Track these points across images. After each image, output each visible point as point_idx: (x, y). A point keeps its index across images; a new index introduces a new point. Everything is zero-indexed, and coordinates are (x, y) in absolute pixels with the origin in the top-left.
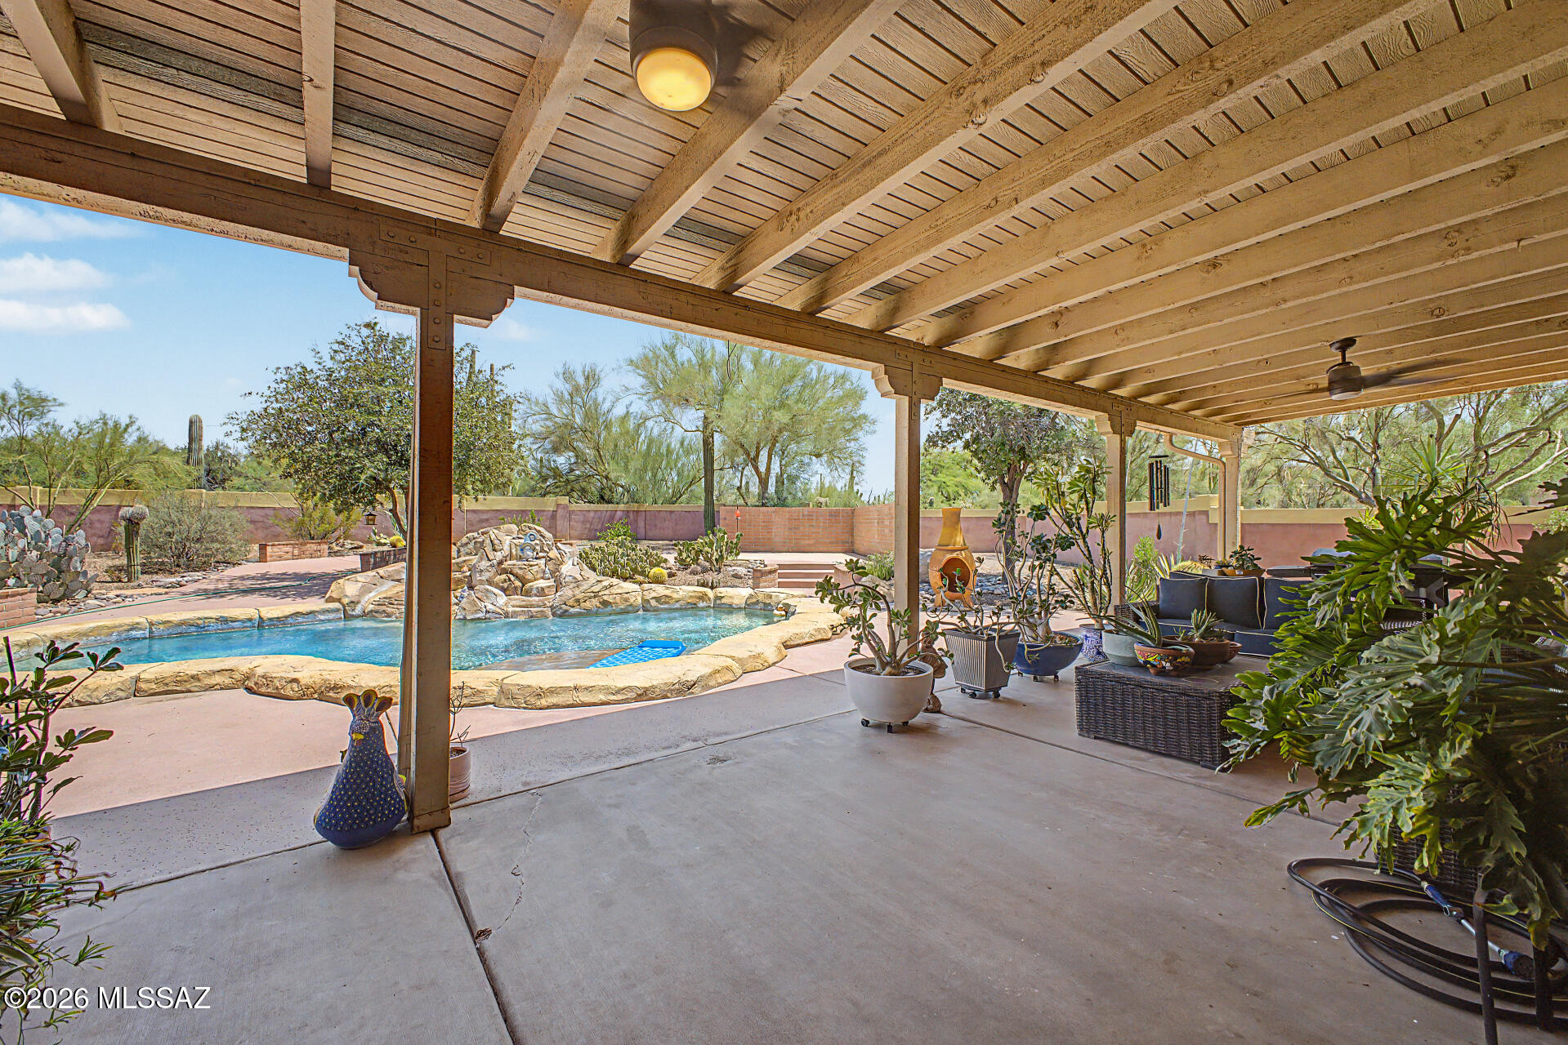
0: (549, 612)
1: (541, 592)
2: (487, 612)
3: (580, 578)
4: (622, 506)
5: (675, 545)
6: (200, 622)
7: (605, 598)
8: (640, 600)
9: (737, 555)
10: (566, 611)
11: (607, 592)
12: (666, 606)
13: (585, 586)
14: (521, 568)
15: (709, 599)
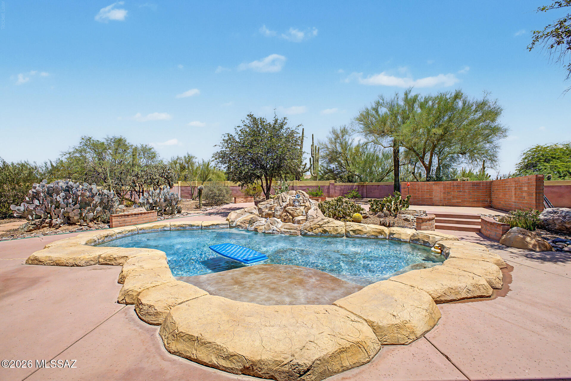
0: (299, 232)
1: (299, 222)
2: (273, 230)
3: (315, 216)
4: (356, 184)
5: (370, 201)
6: (184, 226)
7: (325, 228)
8: (344, 231)
9: (407, 207)
10: (306, 233)
11: (326, 225)
12: (358, 235)
13: (316, 221)
14: (292, 210)
15: (385, 233)
